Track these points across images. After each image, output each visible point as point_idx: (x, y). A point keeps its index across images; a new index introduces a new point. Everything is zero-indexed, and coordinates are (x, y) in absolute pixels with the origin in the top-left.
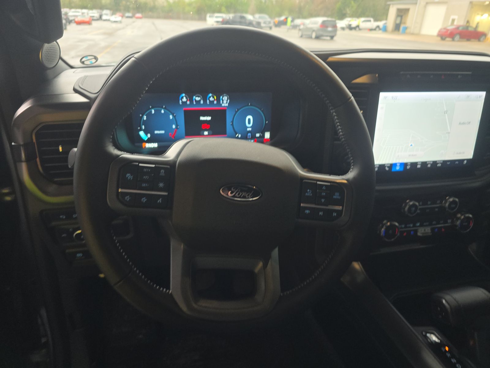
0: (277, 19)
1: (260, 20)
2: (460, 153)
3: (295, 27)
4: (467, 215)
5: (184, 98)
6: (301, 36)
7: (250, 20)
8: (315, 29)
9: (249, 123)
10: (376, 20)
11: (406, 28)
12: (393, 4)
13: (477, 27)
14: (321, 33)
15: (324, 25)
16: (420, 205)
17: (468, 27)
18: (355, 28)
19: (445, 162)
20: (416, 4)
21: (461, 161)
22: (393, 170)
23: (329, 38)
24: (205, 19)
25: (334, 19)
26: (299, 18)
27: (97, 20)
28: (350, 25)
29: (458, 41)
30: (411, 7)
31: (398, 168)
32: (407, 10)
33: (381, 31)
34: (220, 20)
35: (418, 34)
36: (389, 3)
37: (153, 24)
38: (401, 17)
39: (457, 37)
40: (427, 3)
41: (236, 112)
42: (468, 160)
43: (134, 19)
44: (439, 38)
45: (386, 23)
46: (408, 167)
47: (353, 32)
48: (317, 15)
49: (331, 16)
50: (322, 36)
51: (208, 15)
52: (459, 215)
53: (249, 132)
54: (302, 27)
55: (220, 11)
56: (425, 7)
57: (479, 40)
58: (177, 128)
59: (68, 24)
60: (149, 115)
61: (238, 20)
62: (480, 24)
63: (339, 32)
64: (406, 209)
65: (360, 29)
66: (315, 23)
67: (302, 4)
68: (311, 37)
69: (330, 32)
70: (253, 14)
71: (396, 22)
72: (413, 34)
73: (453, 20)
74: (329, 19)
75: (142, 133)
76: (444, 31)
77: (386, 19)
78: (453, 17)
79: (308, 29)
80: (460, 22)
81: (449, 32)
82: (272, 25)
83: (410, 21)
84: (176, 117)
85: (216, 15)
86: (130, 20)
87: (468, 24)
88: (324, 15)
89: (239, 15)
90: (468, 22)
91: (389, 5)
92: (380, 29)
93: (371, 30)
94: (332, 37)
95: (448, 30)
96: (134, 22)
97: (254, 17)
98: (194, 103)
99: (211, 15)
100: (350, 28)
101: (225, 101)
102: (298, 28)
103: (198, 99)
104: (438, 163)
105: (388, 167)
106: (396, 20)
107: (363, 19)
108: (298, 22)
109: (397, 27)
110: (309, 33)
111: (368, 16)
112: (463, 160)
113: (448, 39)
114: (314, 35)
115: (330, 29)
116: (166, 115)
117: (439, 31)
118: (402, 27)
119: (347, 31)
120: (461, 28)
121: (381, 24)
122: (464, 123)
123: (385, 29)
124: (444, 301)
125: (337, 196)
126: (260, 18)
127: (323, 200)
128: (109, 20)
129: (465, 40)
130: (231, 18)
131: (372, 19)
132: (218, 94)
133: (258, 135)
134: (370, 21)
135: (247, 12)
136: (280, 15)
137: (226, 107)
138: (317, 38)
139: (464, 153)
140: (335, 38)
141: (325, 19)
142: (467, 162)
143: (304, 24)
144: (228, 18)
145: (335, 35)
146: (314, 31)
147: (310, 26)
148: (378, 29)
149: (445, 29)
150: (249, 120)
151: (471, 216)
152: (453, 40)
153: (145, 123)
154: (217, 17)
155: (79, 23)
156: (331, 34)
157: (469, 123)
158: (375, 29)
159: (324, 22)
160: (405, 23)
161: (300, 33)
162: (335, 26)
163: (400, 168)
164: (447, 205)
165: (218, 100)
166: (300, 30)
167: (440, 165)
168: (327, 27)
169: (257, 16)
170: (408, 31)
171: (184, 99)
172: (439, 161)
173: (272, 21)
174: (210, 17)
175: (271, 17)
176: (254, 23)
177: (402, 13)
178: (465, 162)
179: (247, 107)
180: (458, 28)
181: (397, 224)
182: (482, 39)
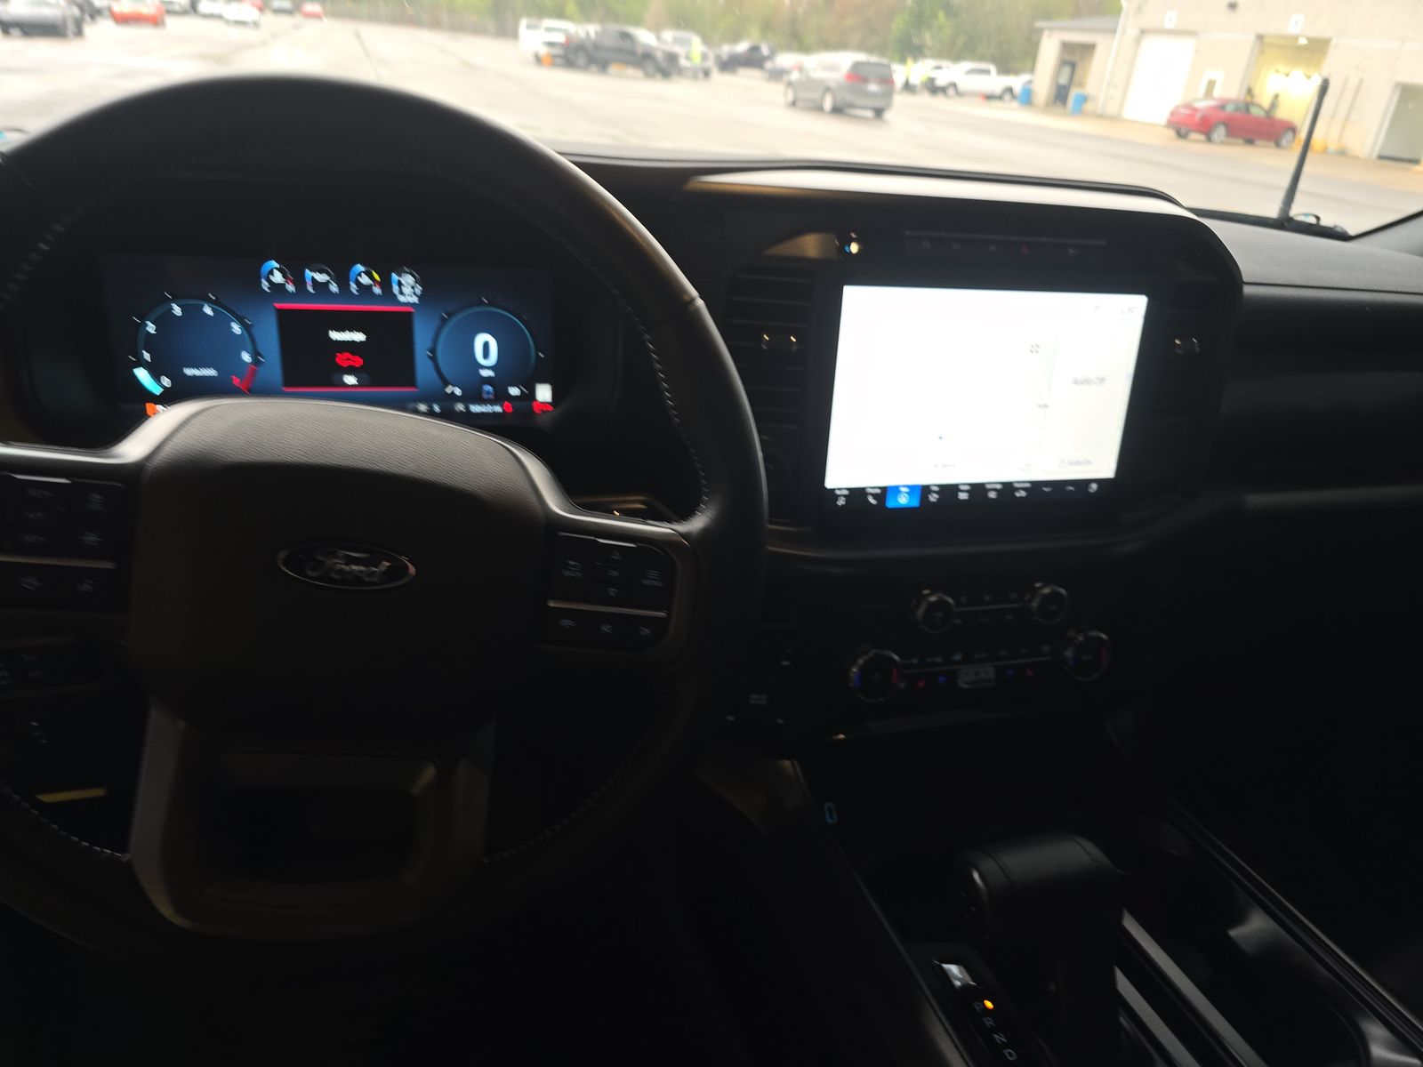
0: (726, 50)
1: (677, 49)
2: (1078, 463)
3: (777, 75)
4: (1094, 633)
5: (277, 273)
6: (794, 104)
7: (646, 46)
8: (832, 85)
9: (486, 354)
10: (1005, 69)
11: (1084, 99)
12: (1051, 29)
13: (1274, 105)
14: (849, 97)
15: (858, 75)
16: (958, 604)
17: (1247, 106)
18: (943, 90)
19: (1036, 486)
20: (1114, 31)
21: (1083, 484)
22: (890, 504)
23: (869, 114)
24: (514, 35)
25: (884, 61)
26: (789, 48)
27: (183, 13)
28: (932, 80)
29: (1223, 143)
30: (1100, 40)
31: (903, 500)
32: (1089, 49)
33: (1015, 104)
34: (560, 38)
35: (1115, 119)
36: (1039, 24)
37: (358, 36)
38: (1073, 66)
39: (1220, 133)
40: (1143, 32)
41: (444, 321)
42: (1101, 482)
43: (298, 19)
44: (1172, 133)
45: (1030, 82)
46: (933, 498)
47: (939, 101)
48: (841, 45)
49: (880, 49)
50: (852, 106)
51: (524, 22)
52: (1071, 633)
53: (488, 380)
54: (795, 76)
55: (560, 14)
56: (1138, 41)
57: (1278, 144)
58: (256, 362)
59: (87, 18)
60: (165, 320)
61: (610, 42)
62: (1281, 100)
63: (899, 99)
64: (920, 612)
65: (959, 94)
66: (833, 68)
67: (800, 11)
68: (819, 109)
69: (874, 95)
70: (656, 29)
71: (1057, 81)
72: (1101, 116)
73: (1211, 84)
74: (874, 59)
75: (142, 374)
76: (1185, 111)
77: (1032, 70)
78: (1210, 74)
79: (810, 83)
80: (1229, 90)
81: (1198, 116)
82: (710, 63)
83: (1098, 78)
84: (254, 331)
85: (548, 23)
86: (286, 21)
87: (1248, 98)
88: (861, 47)
89: (614, 27)
90: (1250, 91)
91: (1041, 31)
92: (1014, 97)
93: (989, 97)
94: (879, 113)
95: (1195, 110)
96: (296, 27)
97: (659, 38)
98: (310, 289)
99: (534, 21)
100: (933, 88)
101: (407, 289)
102: (785, 78)
103: (321, 278)
104: (1017, 489)
105: (875, 496)
106: (1057, 74)
107: (967, 65)
108: (785, 60)
109: (1060, 95)
110: (815, 95)
111: (982, 58)
112: (1087, 482)
113: (1194, 136)
114: (828, 104)
115: (873, 87)
116: (220, 323)
117: (1173, 114)
118: (1074, 93)
119: (924, 99)
120: (1230, 108)
121: (1017, 82)
122: (1087, 381)
123: (1027, 99)
124: (976, 876)
125: (652, 580)
126: (676, 40)
127: (612, 591)
128: (220, 17)
129: (1240, 141)
130: (593, 35)
131: (993, 68)
132: (385, 266)
133: (514, 391)
134: (987, 72)
135: (638, 22)
136: (735, 37)
137: (413, 305)
138: (837, 110)
139: (1088, 462)
140: (888, 115)
141: (862, 57)
142: (1099, 487)
143: (800, 69)
144: (582, 34)
145: (889, 105)
146: (828, 89)
147: (817, 74)
148: (1007, 97)
149: (1188, 106)
150: (486, 346)
151: (1104, 636)
152: (1209, 139)
153: (151, 344)
154: (549, 30)
155: (123, 19)
156: (878, 103)
157: (1102, 380)
158: (1000, 98)
159: (857, 66)
160: (1081, 85)
161: (790, 97)
162: (887, 81)
163: (910, 501)
164: (1035, 604)
165: (386, 284)
166: (789, 84)
167: (1022, 494)
168: (865, 80)
169: (668, 35)
170: (1089, 107)
171: (278, 278)
172: (1018, 482)
173: (711, 55)
174: (529, 27)
175: (706, 40)
176: (659, 55)
177: (1075, 57)
178: (1094, 486)
179: (478, 309)
180: (1222, 107)
181: (896, 657)
182: (1284, 142)
